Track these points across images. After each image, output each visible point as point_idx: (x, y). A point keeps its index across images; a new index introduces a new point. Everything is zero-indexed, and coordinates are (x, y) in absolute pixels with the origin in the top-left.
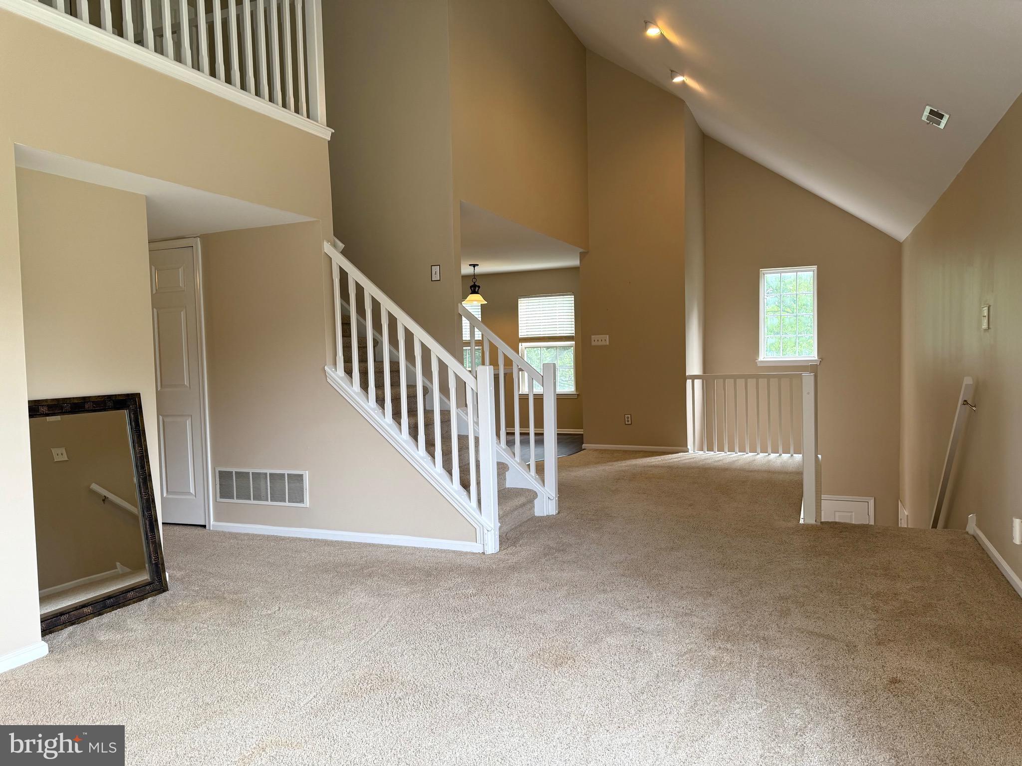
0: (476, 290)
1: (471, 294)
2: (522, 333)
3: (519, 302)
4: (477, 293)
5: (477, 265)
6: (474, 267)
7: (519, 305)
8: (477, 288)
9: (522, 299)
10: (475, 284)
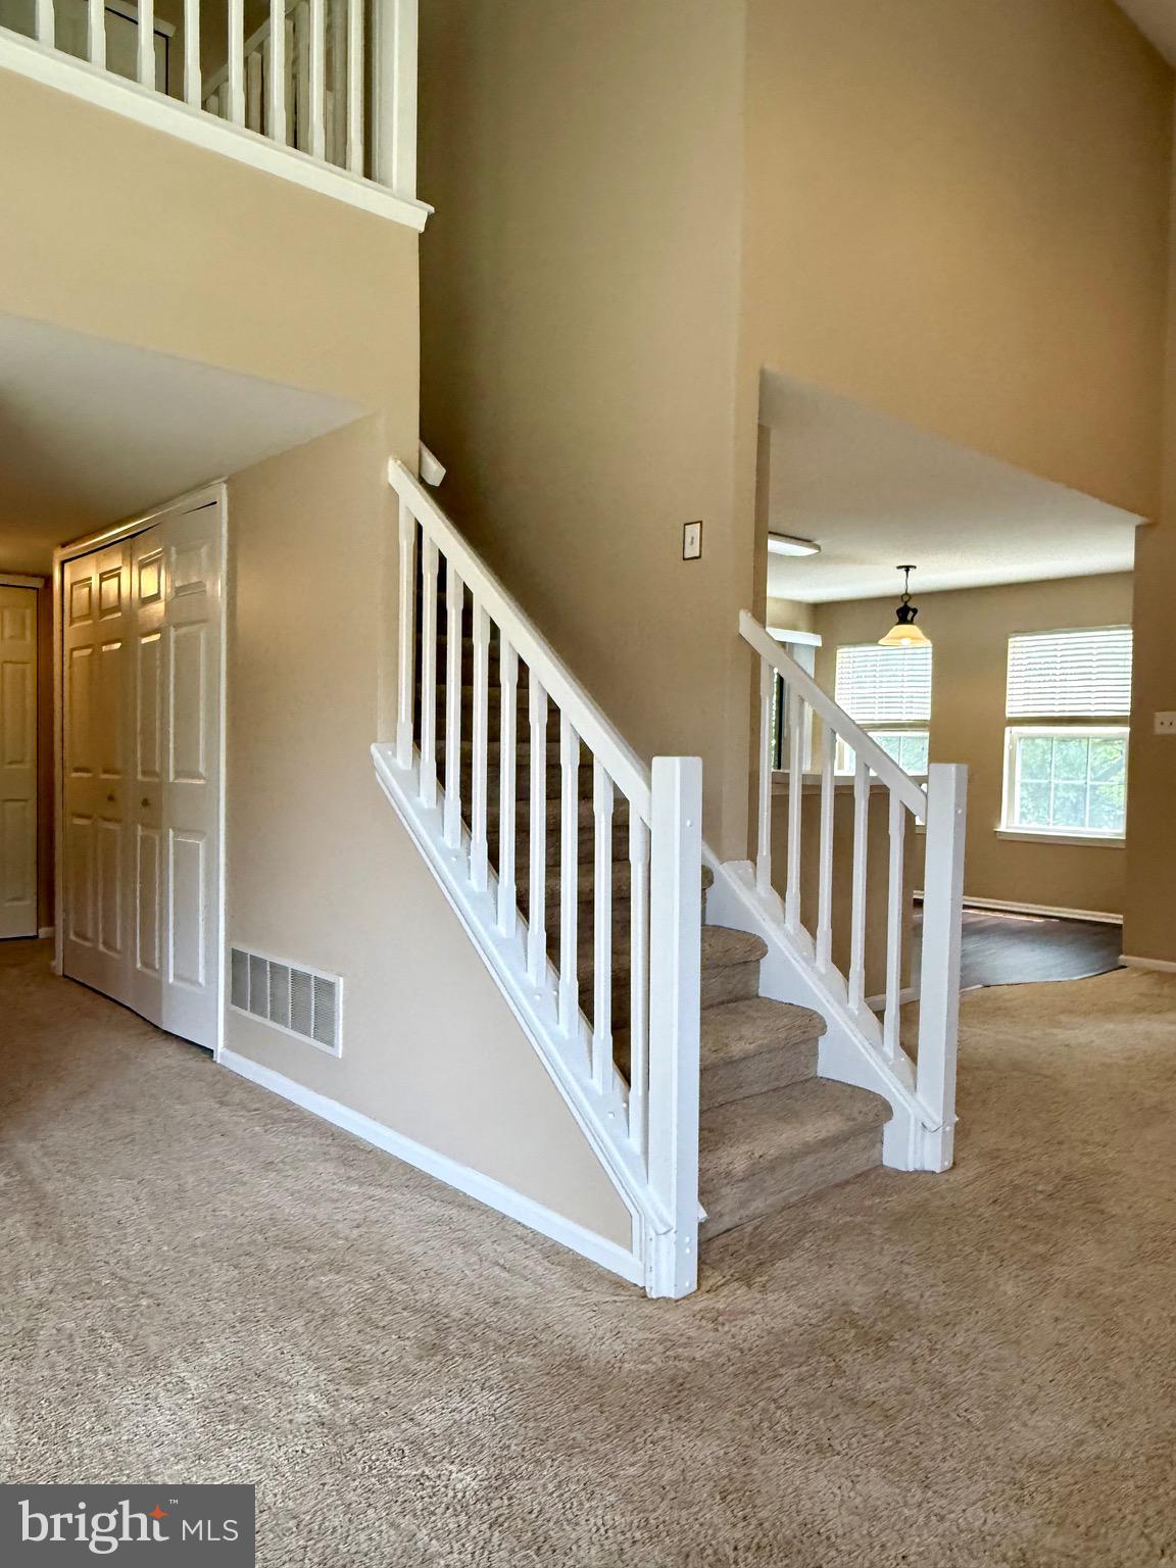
0: (909, 617)
1: (898, 624)
2: (1014, 707)
3: (1010, 645)
4: (911, 622)
5: (915, 567)
6: (907, 571)
7: (1010, 651)
8: (911, 614)
9: (1018, 639)
10: (906, 605)
